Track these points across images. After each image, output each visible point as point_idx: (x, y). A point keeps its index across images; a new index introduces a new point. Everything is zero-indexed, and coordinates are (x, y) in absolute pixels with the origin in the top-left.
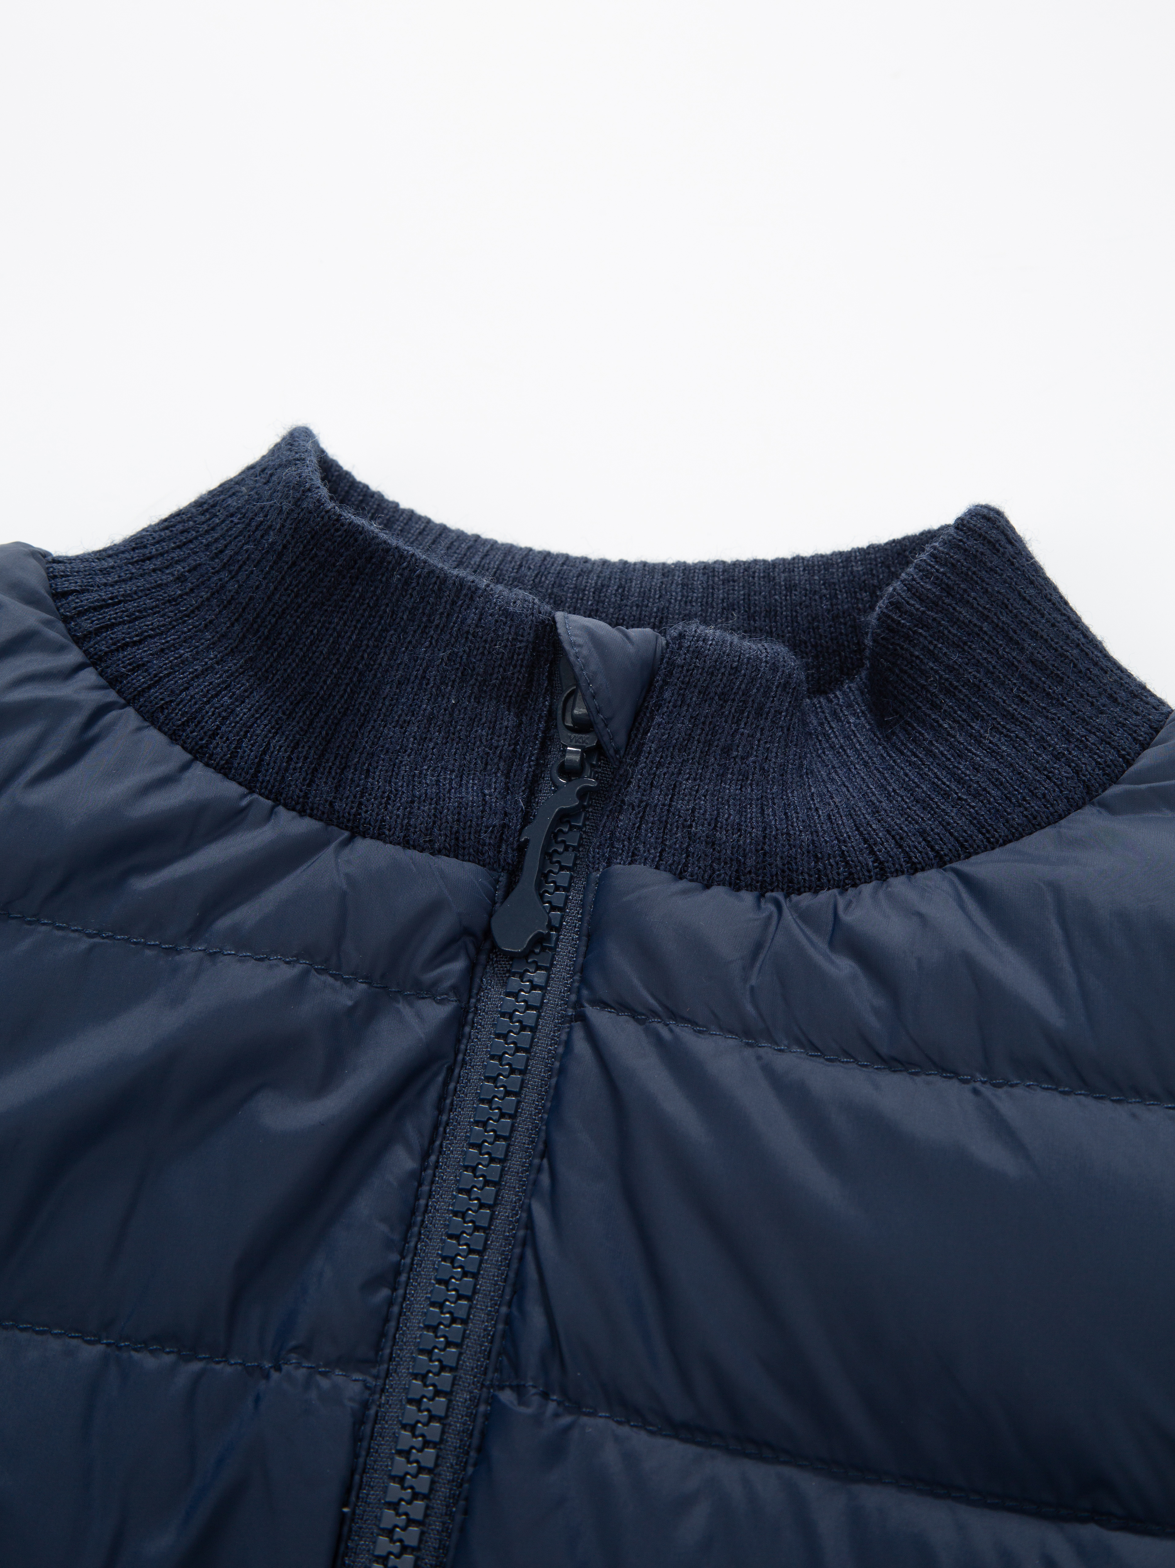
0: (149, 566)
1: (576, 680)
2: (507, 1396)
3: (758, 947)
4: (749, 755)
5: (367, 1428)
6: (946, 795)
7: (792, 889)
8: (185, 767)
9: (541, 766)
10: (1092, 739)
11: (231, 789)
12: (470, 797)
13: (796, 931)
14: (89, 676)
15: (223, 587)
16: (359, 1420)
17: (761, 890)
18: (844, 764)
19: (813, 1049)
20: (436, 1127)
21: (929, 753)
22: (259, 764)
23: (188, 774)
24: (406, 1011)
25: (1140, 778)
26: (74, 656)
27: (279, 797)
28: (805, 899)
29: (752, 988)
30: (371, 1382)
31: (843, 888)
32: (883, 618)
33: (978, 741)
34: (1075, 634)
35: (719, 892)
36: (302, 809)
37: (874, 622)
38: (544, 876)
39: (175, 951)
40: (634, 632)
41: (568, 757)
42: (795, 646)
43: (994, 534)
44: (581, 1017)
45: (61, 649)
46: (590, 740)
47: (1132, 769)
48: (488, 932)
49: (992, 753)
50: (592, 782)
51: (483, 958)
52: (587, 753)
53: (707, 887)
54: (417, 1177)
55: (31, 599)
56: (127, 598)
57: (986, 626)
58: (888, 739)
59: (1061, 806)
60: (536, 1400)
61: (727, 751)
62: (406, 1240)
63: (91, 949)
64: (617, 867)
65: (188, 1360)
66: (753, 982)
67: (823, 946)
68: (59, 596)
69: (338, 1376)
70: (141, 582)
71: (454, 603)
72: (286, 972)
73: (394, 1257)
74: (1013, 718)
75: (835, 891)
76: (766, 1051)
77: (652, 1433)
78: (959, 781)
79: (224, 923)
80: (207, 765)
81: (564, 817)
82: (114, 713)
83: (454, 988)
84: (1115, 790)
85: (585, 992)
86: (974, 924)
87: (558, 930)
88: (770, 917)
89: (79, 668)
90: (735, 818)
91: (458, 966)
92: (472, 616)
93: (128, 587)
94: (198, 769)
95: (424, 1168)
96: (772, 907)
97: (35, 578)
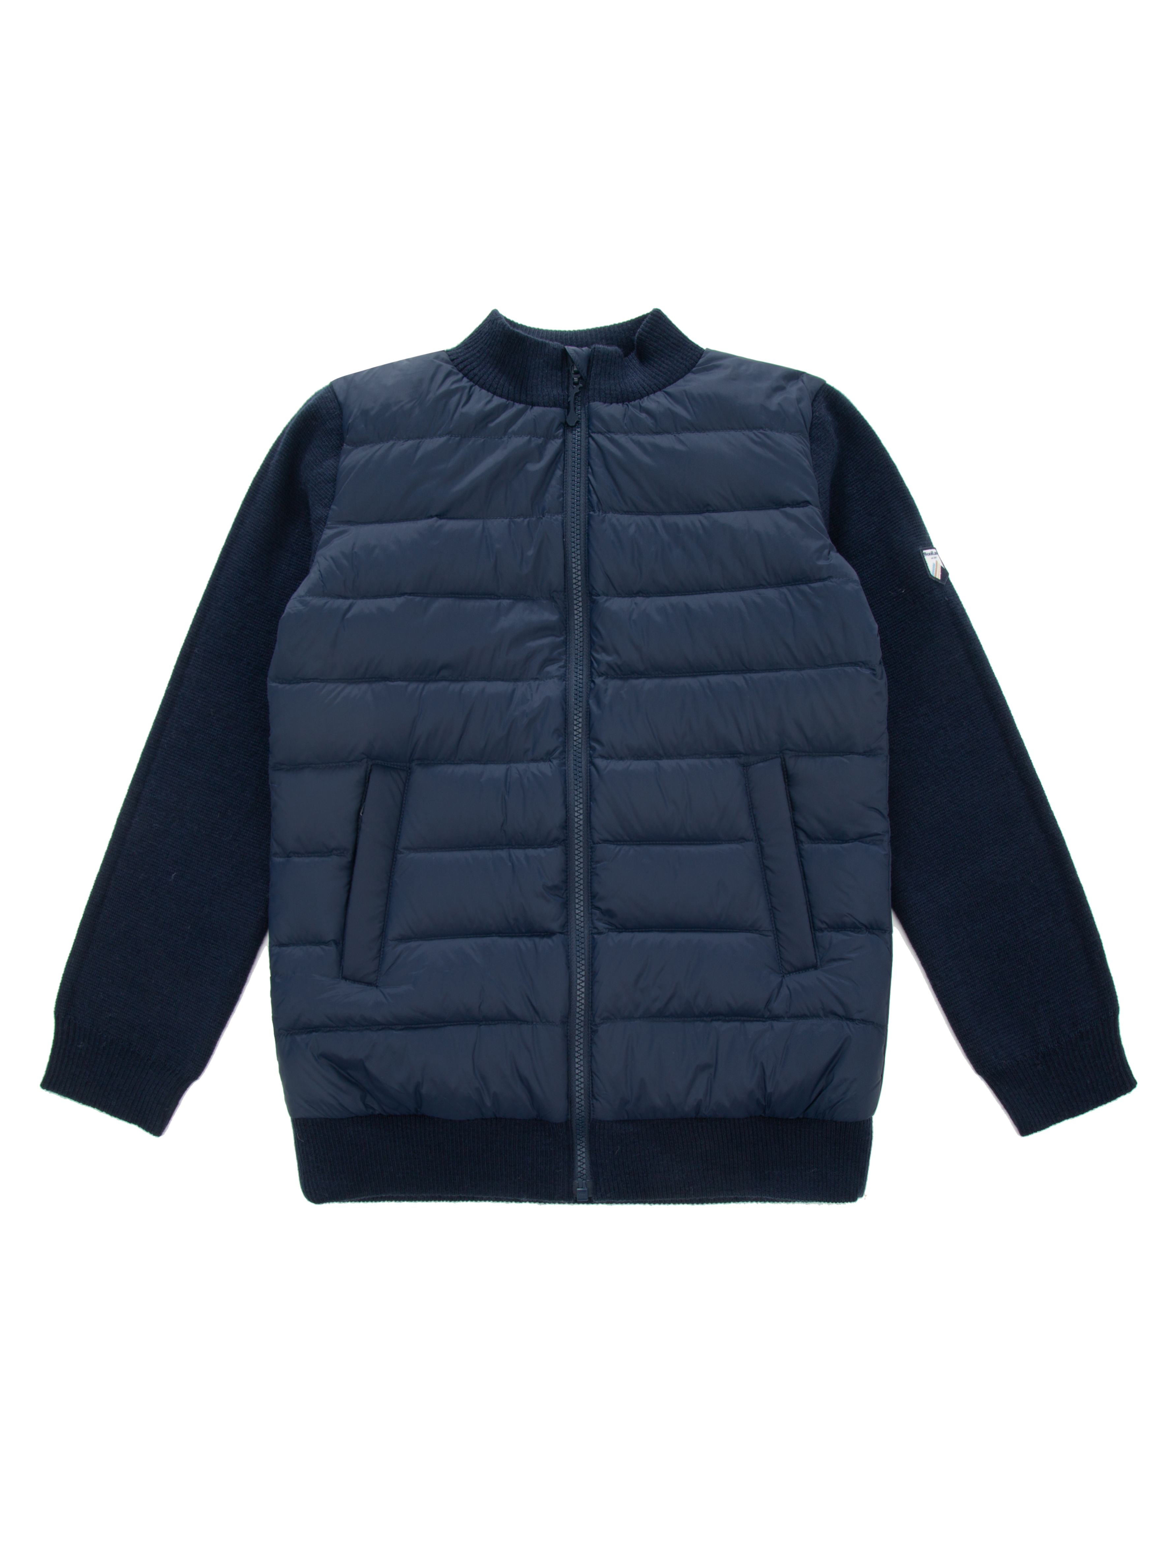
0: (470, 349)
1: (573, 362)
2: (592, 513)
3: (625, 415)
4: (614, 373)
5: (564, 524)
6: (658, 375)
7: (629, 401)
8: (493, 397)
9: (569, 383)
10: (688, 358)
11: (504, 400)
12: (555, 392)
13: (632, 410)
14: (465, 379)
15: (489, 352)
16: (563, 524)
17: (623, 402)
18: (635, 372)
19: (640, 433)
20: (564, 465)
21: (653, 366)
22: (508, 394)
23: (494, 398)
24: (553, 442)
25: (700, 365)
26: (461, 375)
27: (514, 401)
28: (633, 403)
29: (625, 424)
30: (563, 516)
31: (640, 399)
32: (638, 337)
33: (664, 362)
34: (681, 336)
35: (614, 405)
36: (520, 402)
37: (636, 338)
38: (575, 408)
39: (501, 438)
40: (584, 349)
41: (575, 380)
42: (619, 346)
43: (659, 315)
44: (590, 436)
45: (457, 374)
46: (579, 376)
47: (698, 364)
48: (566, 423)
49: (667, 364)
50: (581, 385)
51: (566, 428)
52: (579, 379)
53: (611, 404)
54: (563, 476)
55: (447, 362)
56: (467, 359)
57: (661, 337)
58: (643, 364)
59: (683, 374)
60: (598, 512)
61: (609, 373)
62: (563, 488)
63: (484, 441)
64: (591, 403)
65: (526, 518)
66: (625, 422)
67: (639, 412)
68: (452, 360)
69: (556, 516)
70: (469, 354)
71: (541, 348)
72: (526, 438)
73: (562, 491)
74: (670, 356)
75: (639, 400)
76: (630, 435)
77: (621, 514)
78: (661, 371)
79: (510, 430)
80: (497, 396)
81: (577, 394)
82: (473, 388)
83: (562, 435)
84: (694, 369)
85: (590, 431)
86: (669, 402)
87: (581, 419)
88: (626, 408)
89: (463, 378)
90: (614, 388)
91: (561, 431)
92: (547, 350)
93: (467, 355)
94: (495, 397)
95: (564, 473)
96: (626, 406)
97: (446, 357)
